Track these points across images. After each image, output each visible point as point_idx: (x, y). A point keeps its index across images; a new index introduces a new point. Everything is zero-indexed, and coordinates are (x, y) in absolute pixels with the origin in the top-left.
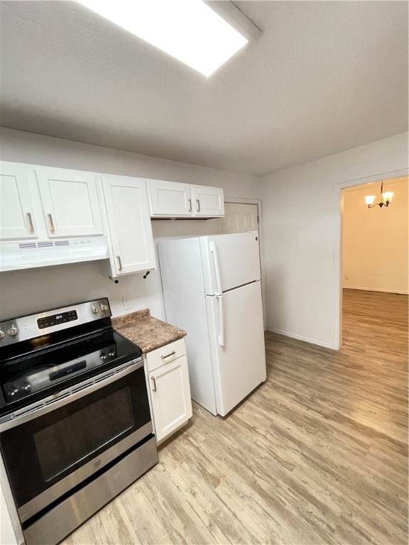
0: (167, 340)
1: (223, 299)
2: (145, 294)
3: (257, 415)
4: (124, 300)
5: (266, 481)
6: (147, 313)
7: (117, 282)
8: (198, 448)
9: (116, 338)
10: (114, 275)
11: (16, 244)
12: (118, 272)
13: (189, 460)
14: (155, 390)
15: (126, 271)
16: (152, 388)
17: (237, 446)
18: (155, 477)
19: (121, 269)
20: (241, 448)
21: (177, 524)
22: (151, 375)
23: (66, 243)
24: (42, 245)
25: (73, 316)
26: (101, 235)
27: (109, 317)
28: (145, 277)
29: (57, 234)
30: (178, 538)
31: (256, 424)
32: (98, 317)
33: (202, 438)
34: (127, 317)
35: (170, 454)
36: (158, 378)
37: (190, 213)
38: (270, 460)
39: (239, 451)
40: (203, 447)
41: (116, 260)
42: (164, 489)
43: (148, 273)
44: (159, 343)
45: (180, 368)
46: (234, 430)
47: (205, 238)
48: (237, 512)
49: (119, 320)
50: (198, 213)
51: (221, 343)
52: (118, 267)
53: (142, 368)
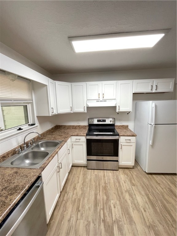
0: (129, 135)
1: (155, 127)
2: (128, 120)
3: (164, 182)
4: (120, 120)
5: (153, 197)
6: (127, 126)
7: (118, 114)
8: (132, 175)
9: (115, 131)
10: (117, 111)
11: (96, 101)
12: (118, 111)
13: (127, 175)
14: (121, 148)
15: (120, 110)
16: (121, 147)
17: (147, 183)
18: (116, 173)
19: (119, 110)
20: (149, 185)
21: (117, 184)
22: (121, 143)
23: (106, 101)
24: (101, 101)
25: (104, 121)
26: (115, 99)
27: (114, 124)
28: (128, 114)
29: (104, 99)
30: (116, 186)
31: (161, 183)
32: (111, 123)
33: (135, 174)
34: (120, 126)
35: (122, 171)
36: (123, 145)
37: (151, 91)
38: (159, 195)
39: (147, 185)
40: (134, 176)
41: (118, 107)
42: (117, 176)
43: (129, 112)
44: (125, 135)
45: (132, 147)
46: (149, 179)
47: (151, 102)
48: (136, 194)
49: (117, 126)
50: (156, 91)
51: (151, 144)
52: (118, 109)
53: (118, 140)
